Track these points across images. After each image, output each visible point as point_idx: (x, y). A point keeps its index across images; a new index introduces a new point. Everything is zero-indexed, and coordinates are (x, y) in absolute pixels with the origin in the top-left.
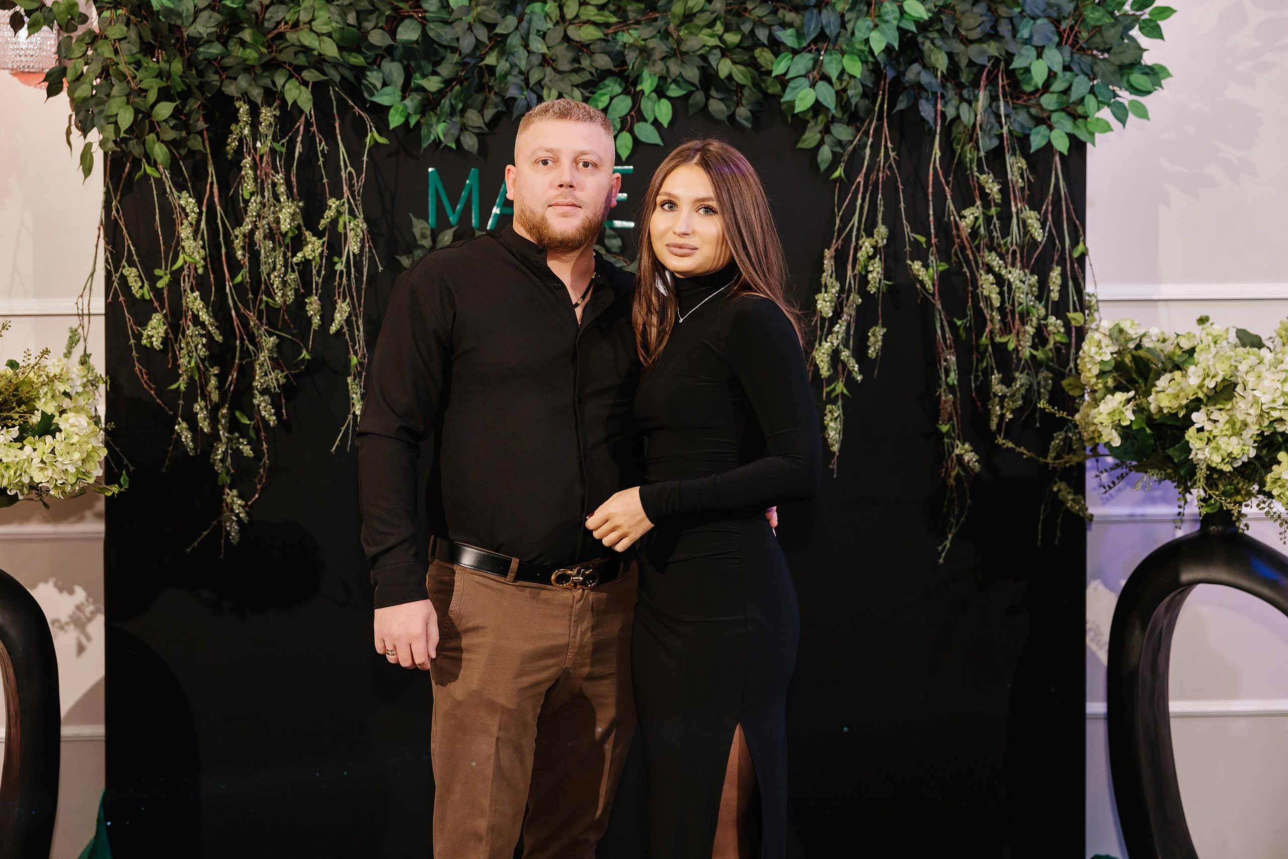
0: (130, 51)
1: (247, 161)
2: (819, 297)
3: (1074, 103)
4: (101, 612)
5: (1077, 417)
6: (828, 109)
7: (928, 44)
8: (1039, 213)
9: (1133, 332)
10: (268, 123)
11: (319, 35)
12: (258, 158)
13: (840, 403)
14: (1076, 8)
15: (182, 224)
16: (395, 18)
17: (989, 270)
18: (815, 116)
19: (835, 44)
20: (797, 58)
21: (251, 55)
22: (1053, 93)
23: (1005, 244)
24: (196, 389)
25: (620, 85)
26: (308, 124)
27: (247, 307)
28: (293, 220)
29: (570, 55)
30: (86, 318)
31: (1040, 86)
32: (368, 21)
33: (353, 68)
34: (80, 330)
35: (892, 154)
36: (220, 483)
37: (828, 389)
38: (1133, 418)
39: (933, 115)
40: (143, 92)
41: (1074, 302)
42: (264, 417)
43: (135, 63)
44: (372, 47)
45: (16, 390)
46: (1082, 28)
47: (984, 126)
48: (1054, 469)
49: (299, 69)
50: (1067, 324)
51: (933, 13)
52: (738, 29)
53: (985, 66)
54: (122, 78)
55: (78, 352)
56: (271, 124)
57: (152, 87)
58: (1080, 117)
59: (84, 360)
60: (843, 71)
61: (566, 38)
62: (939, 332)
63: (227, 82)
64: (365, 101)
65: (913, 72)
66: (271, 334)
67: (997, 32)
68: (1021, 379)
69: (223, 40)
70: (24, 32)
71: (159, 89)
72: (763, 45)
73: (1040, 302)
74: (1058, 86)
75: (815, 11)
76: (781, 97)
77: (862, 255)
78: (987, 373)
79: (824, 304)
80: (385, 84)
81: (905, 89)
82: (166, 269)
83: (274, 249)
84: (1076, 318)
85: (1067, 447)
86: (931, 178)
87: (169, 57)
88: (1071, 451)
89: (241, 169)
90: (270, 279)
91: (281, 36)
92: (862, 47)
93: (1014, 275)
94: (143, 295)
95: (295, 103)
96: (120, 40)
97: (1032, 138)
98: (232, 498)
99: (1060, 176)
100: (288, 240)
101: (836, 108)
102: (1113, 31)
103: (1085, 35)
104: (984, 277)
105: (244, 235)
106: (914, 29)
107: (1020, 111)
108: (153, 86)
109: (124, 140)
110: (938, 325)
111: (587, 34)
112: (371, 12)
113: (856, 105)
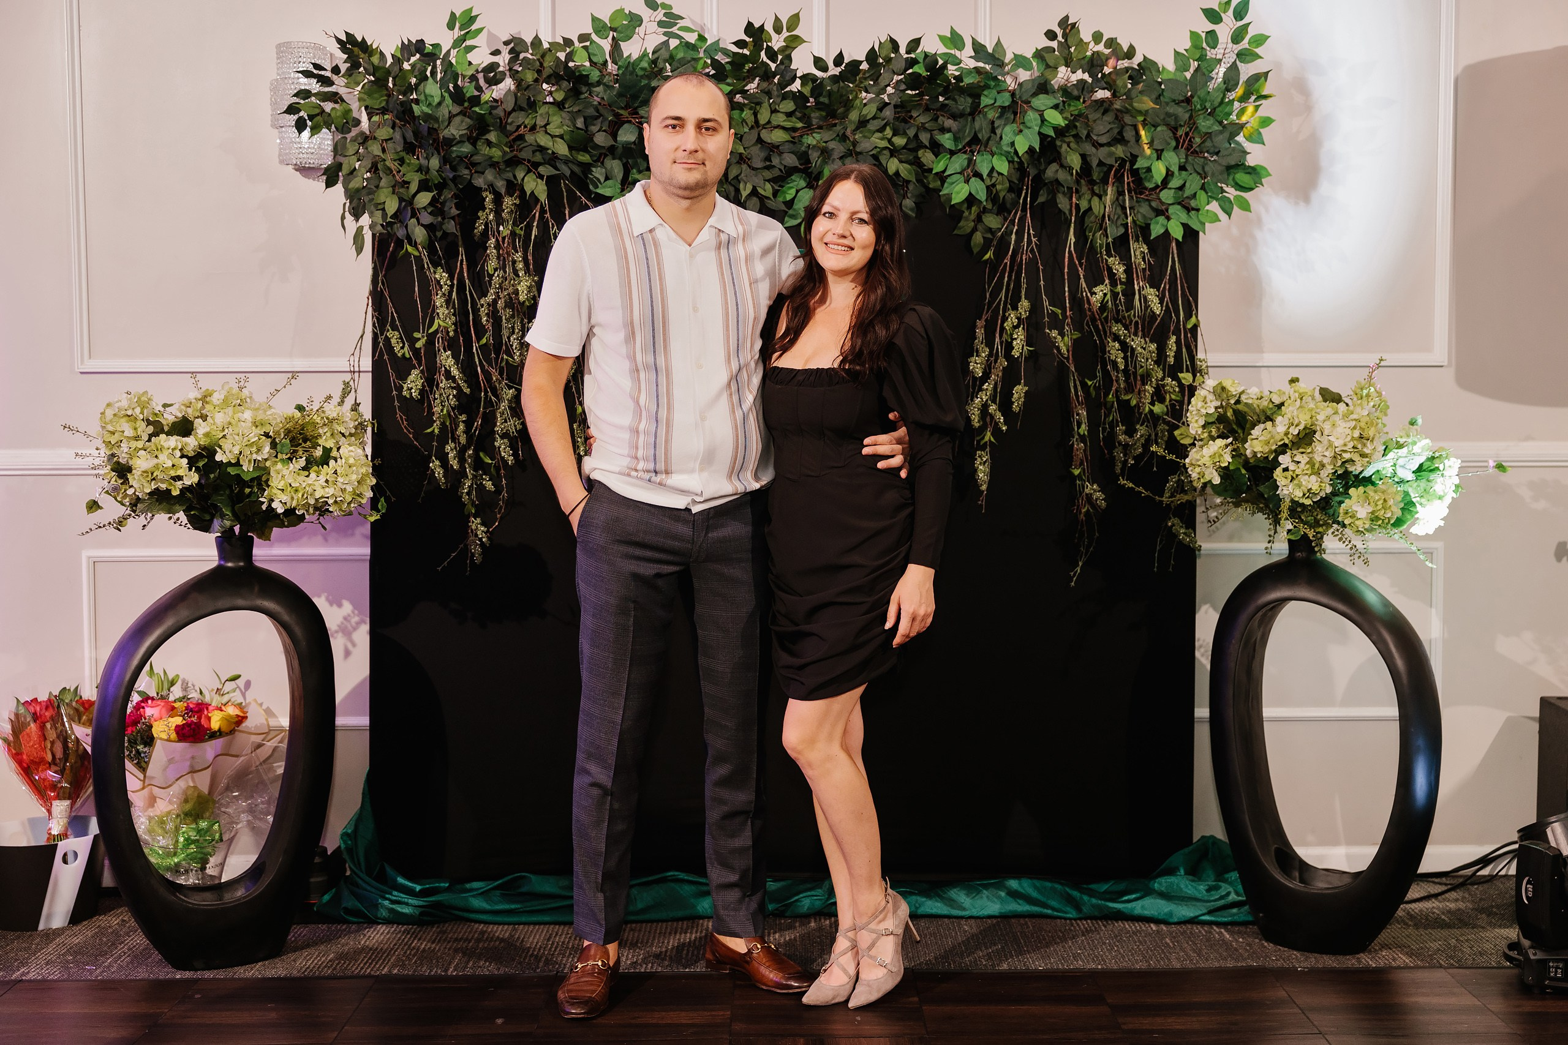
0: (395, 149)
1: (492, 242)
2: (973, 359)
3: (1187, 197)
4: (365, 623)
5: (1187, 461)
6: (980, 202)
7: (1065, 146)
8: (1158, 291)
9: (1234, 389)
10: (509, 210)
11: (553, 136)
12: (500, 239)
13: (988, 450)
14: (1191, 117)
15: (437, 295)
16: (616, 123)
17: (1116, 338)
18: (969, 208)
19: (986, 147)
20: (954, 158)
21: (496, 153)
22: (1170, 188)
23: (1129, 316)
24: (448, 432)
25: (805, 180)
26: (543, 211)
27: (490, 365)
28: (529, 292)
29: (763, 155)
30: (357, 375)
31: (1160, 184)
32: (594, 125)
33: (581, 164)
34: (351, 383)
35: (1034, 240)
36: (466, 513)
37: (978, 438)
38: (1231, 460)
39: (1068, 207)
40: (406, 184)
41: (1187, 365)
42: (504, 457)
43: (399, 160)
44: (597, 147)
45: (303, 429)
46: (1196, 134)
47: (1112, 216)
48: (1168, 506)
49: (536, 165)
50: (1181, 385)
51: (1070, 121)
52: (905, 134)
53: (1113, 166)
54: (388, 172)
55: (350, 401)
56: (512, 211)
57: (413, 180)
58: (1193, 209)
59: (356, 407)
60: (993, 169)
61: (760, 140)
62: (1073, 390)
63: (476, 175)
64: (591, 192)
65: (1052, 171)
66: (510, 388)
67: (1123, 137)
68: (1141, 430)
69: (473, 141)
70: (306, 133)
71: (419, 181)
72: (926, 147)
73: (1158, 366)
74: (1175, 183)
75: (970, 118)
76: (940, 191)
77: (1008, 325)
78: (1113, 425)
79: (976, 366)
80: (607, 178)
81: (1046, 184)
82: (423, 332)
83: (513, 316)
84: (1186, 377)
85: (1181, 488)
86: (1066, 260)
87: (427, 154)
88: (1185, 492)
89: (486, 248)
90: (509, 341)
91: (521, 138)
92: (1009, 149)
93: (1136, 343)
94: (404, 354)
95: (533, 192)
96: (386, 140)
97: (1152, 227)
98: (475, 524)
99: (1176, 259)
100: (525, 309)
101: (986, 200)
102: (1221, 137)
103: (1198, 140)
104: (1111, 344)
105: (488, 304)
106: (1052, 134)
107: (1143, 204)
108: (415, 180)
109: (390, 224)
110: (1072, 385)
111: (777, 137)
112: (597, 118)
113: (1004, 197)
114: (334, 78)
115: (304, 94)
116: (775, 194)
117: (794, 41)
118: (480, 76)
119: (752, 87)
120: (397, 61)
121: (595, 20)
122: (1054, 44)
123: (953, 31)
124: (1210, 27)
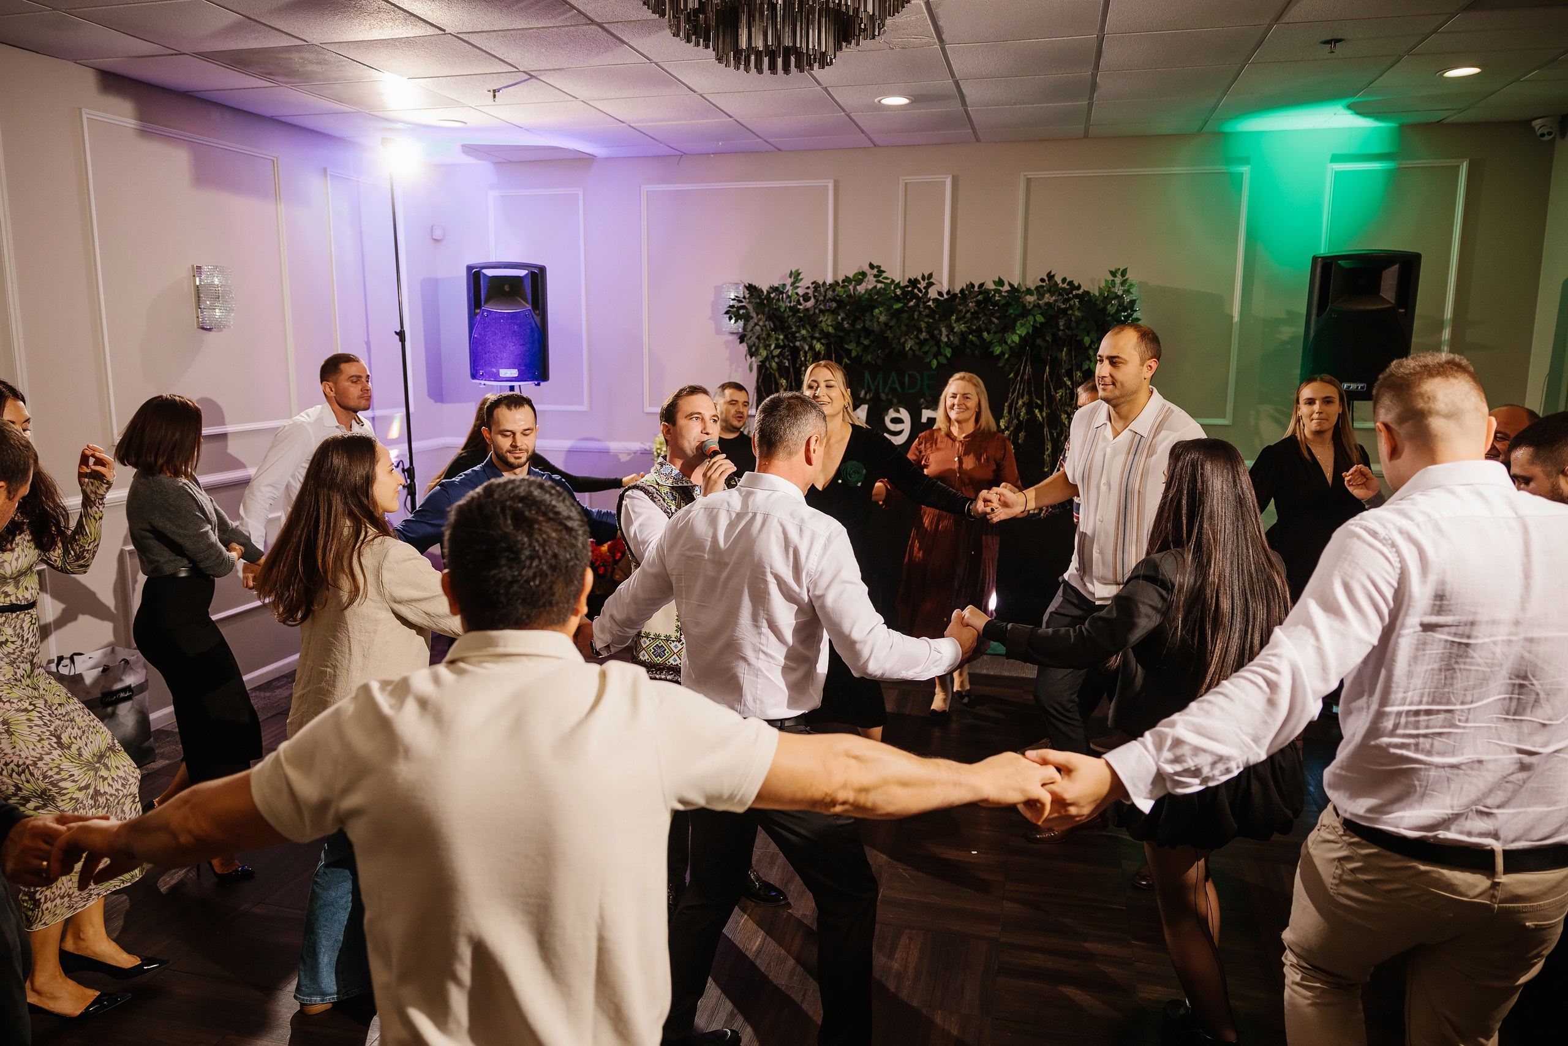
0: (766, 330)
7: (1044, 332)
18: (1002, 356)
19: (1010, 331)
20: (996, 335)
29: (915, 332)
31: (1087, 346)
32: (845, 321)
33: (839, 336)
35: (1031, 370)
39: (1046, 356)
40: (770, 345)
43: (768, 335)
44: (845, 329)
47: (1066, 361)
49: (820, 338)
52: (975, 324)
54: (764, 340)
57: (773, 343)
60: (1012, 341)
61: (914, 326)
63: (796, 342)
64: (844, 347)
65: (1039, 342)
67: (1071, 326)
70: (733, 321)
71: (776, 345)
81: (1036, 347)
86: (1046, 379)
87: (779, 333)
96: (763, 326)
106: (1038, 325)
109: (763, 361)
113: (1017, 352)
114: (743, 300)
115: (732, 307)
116: (920, 349)
117: (930, 284)
118: (801, 299)
119: (912, 304)
120: (769, 293)
121: (846, 277)
122: (1044, 284)
123: (1000, 279)
124: (1113, 278)
